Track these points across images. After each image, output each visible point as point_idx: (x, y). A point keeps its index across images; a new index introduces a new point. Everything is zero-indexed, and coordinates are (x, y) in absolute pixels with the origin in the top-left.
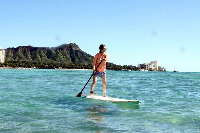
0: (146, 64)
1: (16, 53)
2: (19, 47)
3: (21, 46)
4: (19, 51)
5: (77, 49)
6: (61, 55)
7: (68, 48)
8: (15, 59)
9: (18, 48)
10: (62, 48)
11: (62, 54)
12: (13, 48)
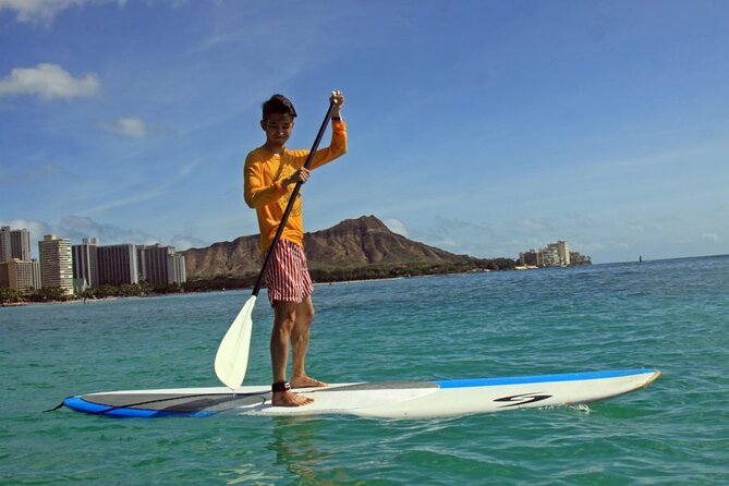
0: (537, 251)
1: (234, 254)
2: (239, 239)
3: (243, 238)
4: (240, 249)
5: (380, 230)
6: (340, 247)
7: (355, 228)
8: (230, 269)
9: (237, 241)
10: (341, 230)
11: (343, 246)
12: (226, 244)
